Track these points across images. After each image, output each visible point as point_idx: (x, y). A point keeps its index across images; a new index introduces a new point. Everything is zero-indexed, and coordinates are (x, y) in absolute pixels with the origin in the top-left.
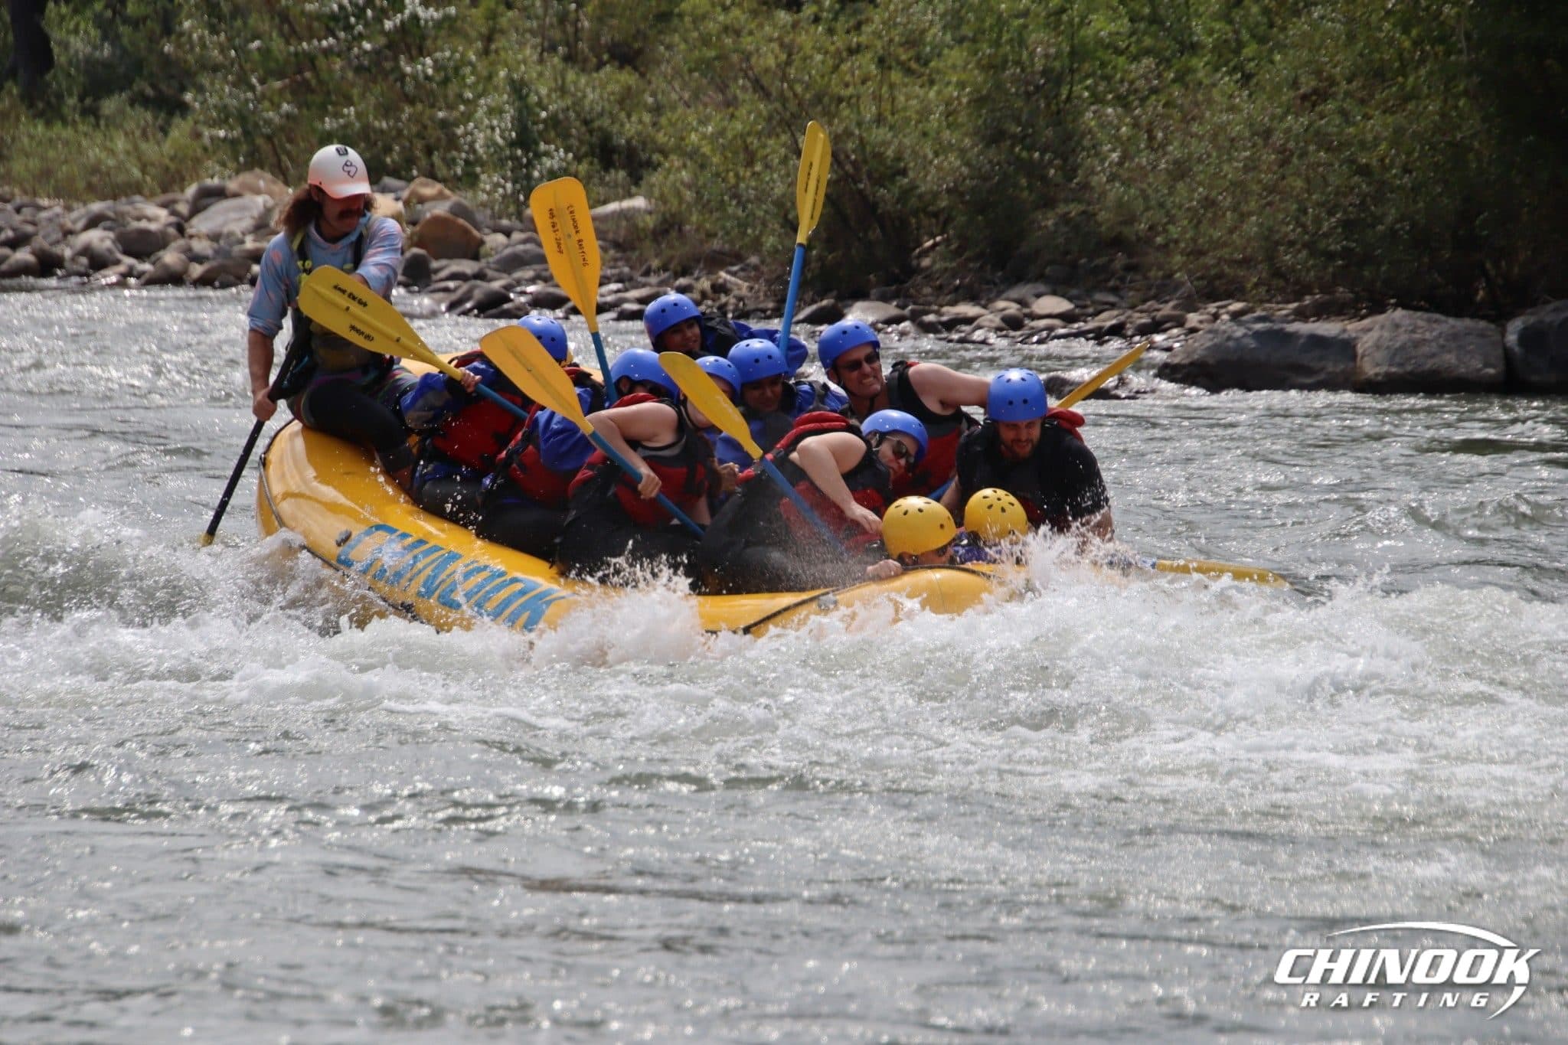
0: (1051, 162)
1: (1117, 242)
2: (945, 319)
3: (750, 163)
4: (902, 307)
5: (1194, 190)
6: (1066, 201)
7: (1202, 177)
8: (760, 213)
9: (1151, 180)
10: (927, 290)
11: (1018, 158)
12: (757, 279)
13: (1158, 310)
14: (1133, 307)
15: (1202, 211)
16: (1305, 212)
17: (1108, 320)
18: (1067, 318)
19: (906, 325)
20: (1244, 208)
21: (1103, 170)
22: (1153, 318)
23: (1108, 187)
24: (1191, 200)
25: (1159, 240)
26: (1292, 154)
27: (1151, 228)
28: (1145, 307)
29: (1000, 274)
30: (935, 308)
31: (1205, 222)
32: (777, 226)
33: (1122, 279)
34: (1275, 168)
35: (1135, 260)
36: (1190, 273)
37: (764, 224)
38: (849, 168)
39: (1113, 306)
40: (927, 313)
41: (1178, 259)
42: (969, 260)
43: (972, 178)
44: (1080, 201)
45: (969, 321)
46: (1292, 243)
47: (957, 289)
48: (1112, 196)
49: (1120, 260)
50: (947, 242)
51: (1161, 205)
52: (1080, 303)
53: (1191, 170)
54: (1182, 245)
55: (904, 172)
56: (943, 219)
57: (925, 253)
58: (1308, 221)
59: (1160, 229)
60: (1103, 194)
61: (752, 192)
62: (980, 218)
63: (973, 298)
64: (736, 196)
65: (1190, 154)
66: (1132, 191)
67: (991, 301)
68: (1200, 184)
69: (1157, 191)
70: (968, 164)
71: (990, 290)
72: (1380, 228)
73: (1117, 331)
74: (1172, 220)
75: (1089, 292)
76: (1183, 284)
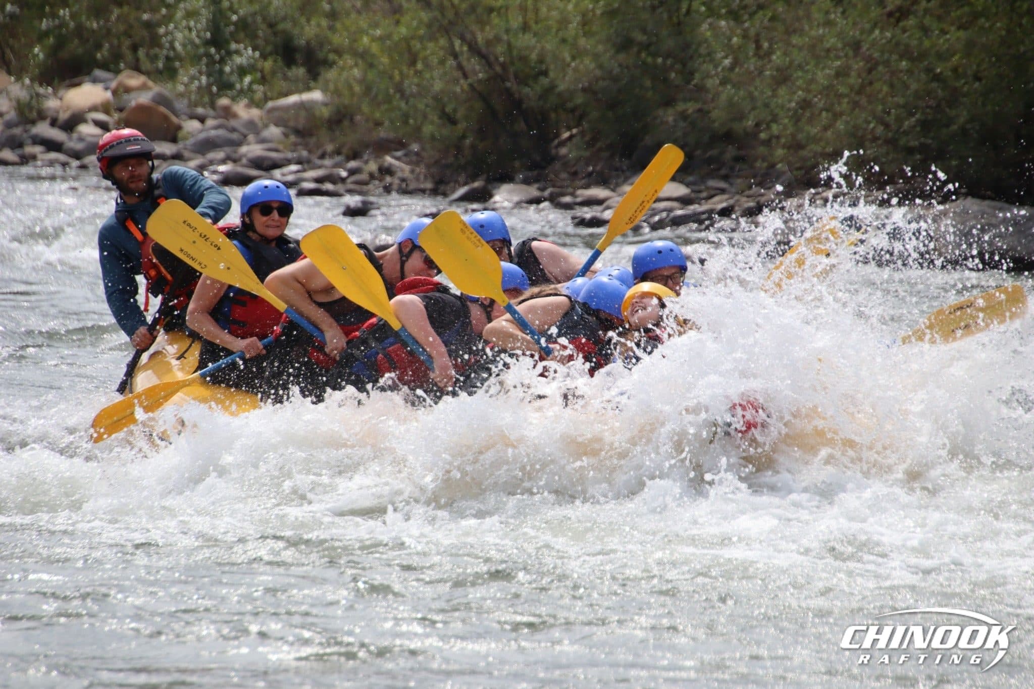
0: (672, 67)
1: (728, 137)
2: (579, 200)
3: (413, 63)
4: (542, 190)
5: (795, 93)
6: (685, 100)
7: (800, 82)
8: (421, 106)
9: (758, 82)
10: (564, 175)
11: (644, 63)
12: (417, 164)
13: (762, 195)
14: (741, 192)
15: (800, 111)
16: (889, 113)
17: (720, 203)
18: (684, 201)
19: (546, 204)
20: (837, 108)
21: (717, 74)
22: (758, 203)
23: (720, 89)
24: (790, 101)
25: (763, 136)
26: (877, 64)
27: (757, 125)
28: (751, 192)
29: (627, 162)
30: (570, 190)
31: (804, 120)
32: (436, 119)
33: (732, 169)
34: (864, 75)
35: (742, 153)
36: (789, 164)
37: (425, 117)
38: (498, 69)
39: (723, 191)
40: (564, 195)
41: (780, 152)
42: (600, 150)
43: (604, 79)
44: (696, 100)
45: (599, 202)
46: (875, 139)
47: (590, 175)
48: (723, 97)
49: (731, 152)
50: (582, 133)
51: (767, 105)
52: (696, 188)
53: (791, 76)
54: (783, 140)
55: (545, 73)
56: (578, 116)
57: (563, 143)
58: (891, 119)
59: (764, 126)
60: (717, 95)
61: (415, 89)
62: (610, 114)
63: (603, 182)
64: (400, 89)
65: (791, 62)
66: (742, 93)
67: (618, 185)
68: (799, 88)
69: (762, 93)
70: (601, 67)
71: (618, 177)
72: (954, 127)
73: (725, 213)
74: (775, 119)
75: (703, 179)
76: (784, 173)
